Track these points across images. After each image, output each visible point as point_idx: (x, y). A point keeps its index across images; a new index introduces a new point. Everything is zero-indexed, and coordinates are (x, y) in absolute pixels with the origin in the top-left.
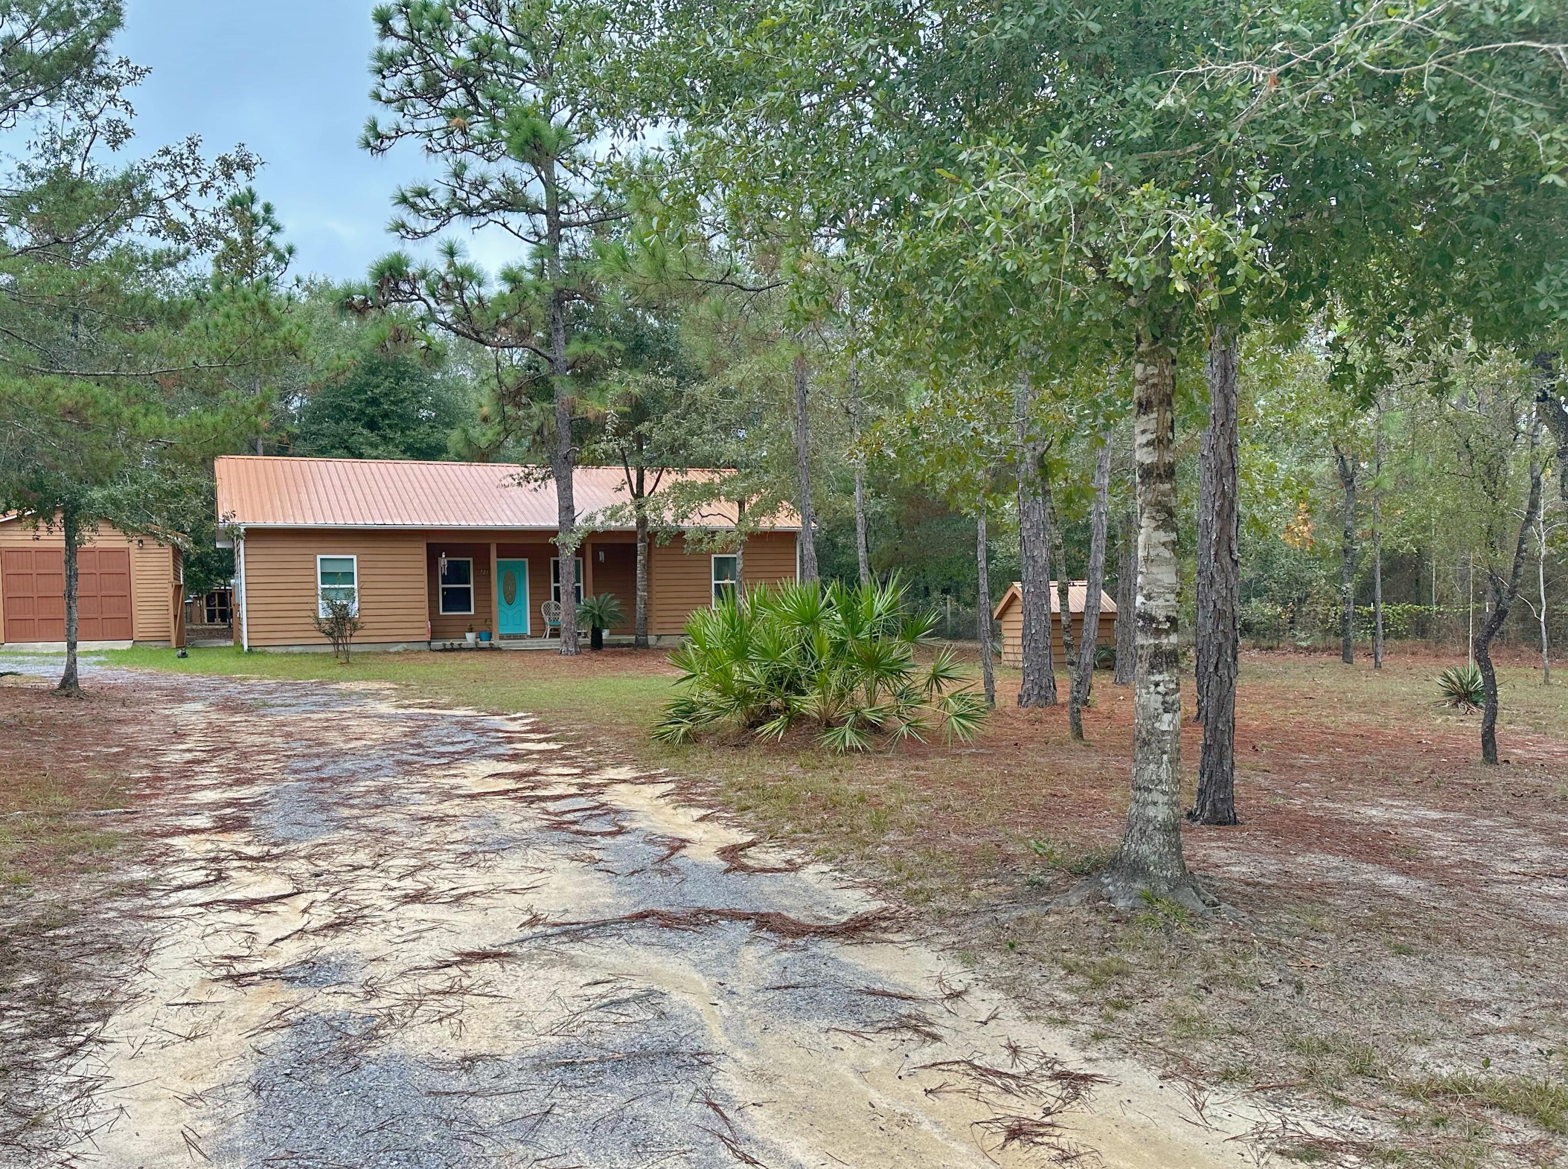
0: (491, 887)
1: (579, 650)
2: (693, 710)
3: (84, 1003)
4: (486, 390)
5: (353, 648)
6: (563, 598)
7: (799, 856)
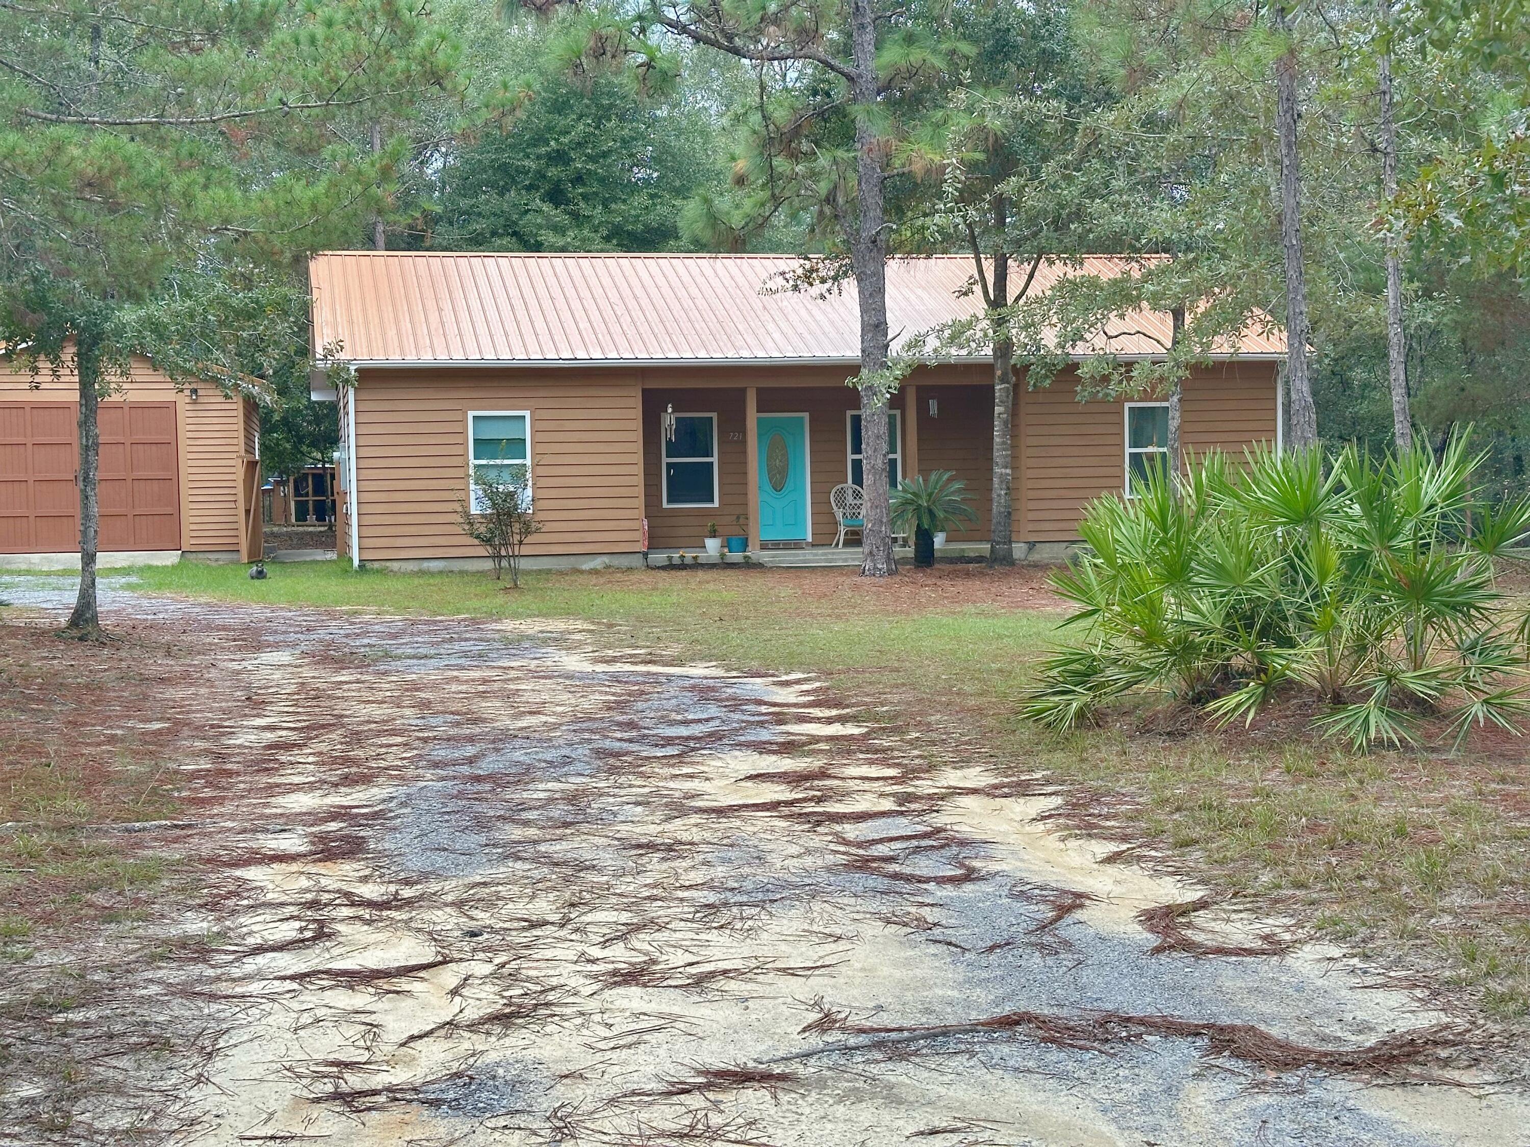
0: (753, 963)
1: (894, 568)
2: (1091, 671)
3: (113, 1132)
4: (743, 132)
5: (524, 564)
6: (868, 479)
7: (1287, 928)
